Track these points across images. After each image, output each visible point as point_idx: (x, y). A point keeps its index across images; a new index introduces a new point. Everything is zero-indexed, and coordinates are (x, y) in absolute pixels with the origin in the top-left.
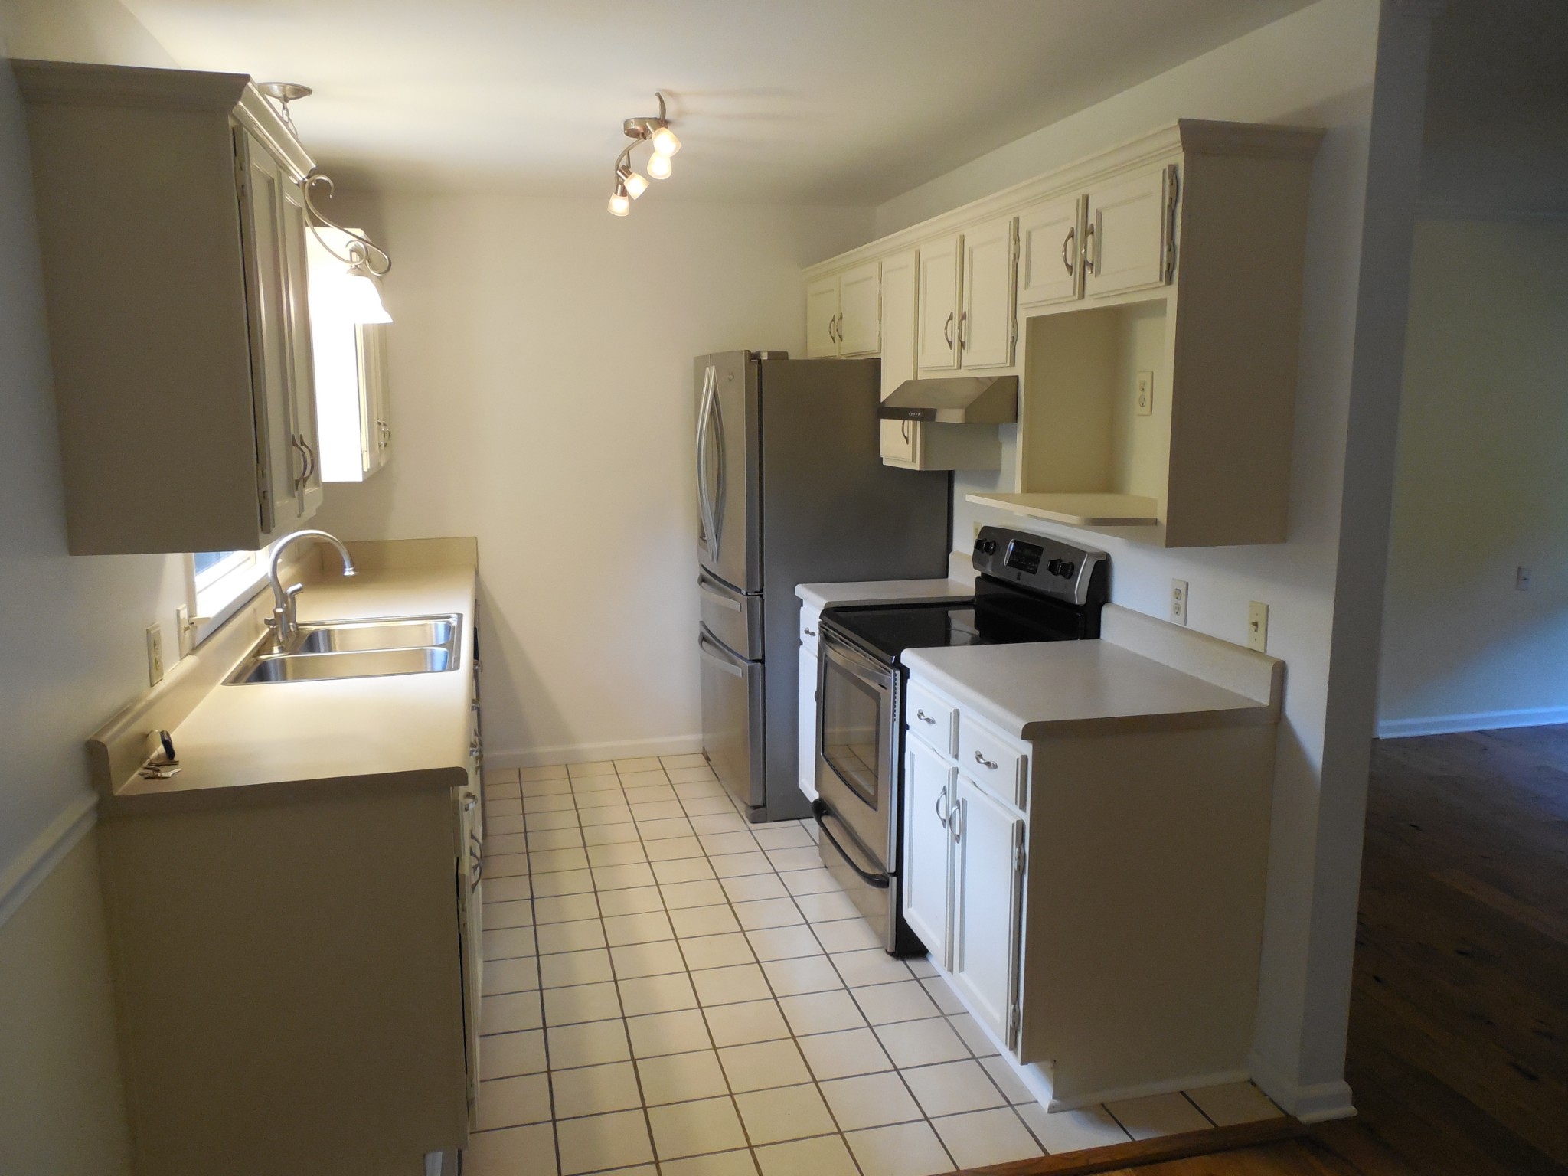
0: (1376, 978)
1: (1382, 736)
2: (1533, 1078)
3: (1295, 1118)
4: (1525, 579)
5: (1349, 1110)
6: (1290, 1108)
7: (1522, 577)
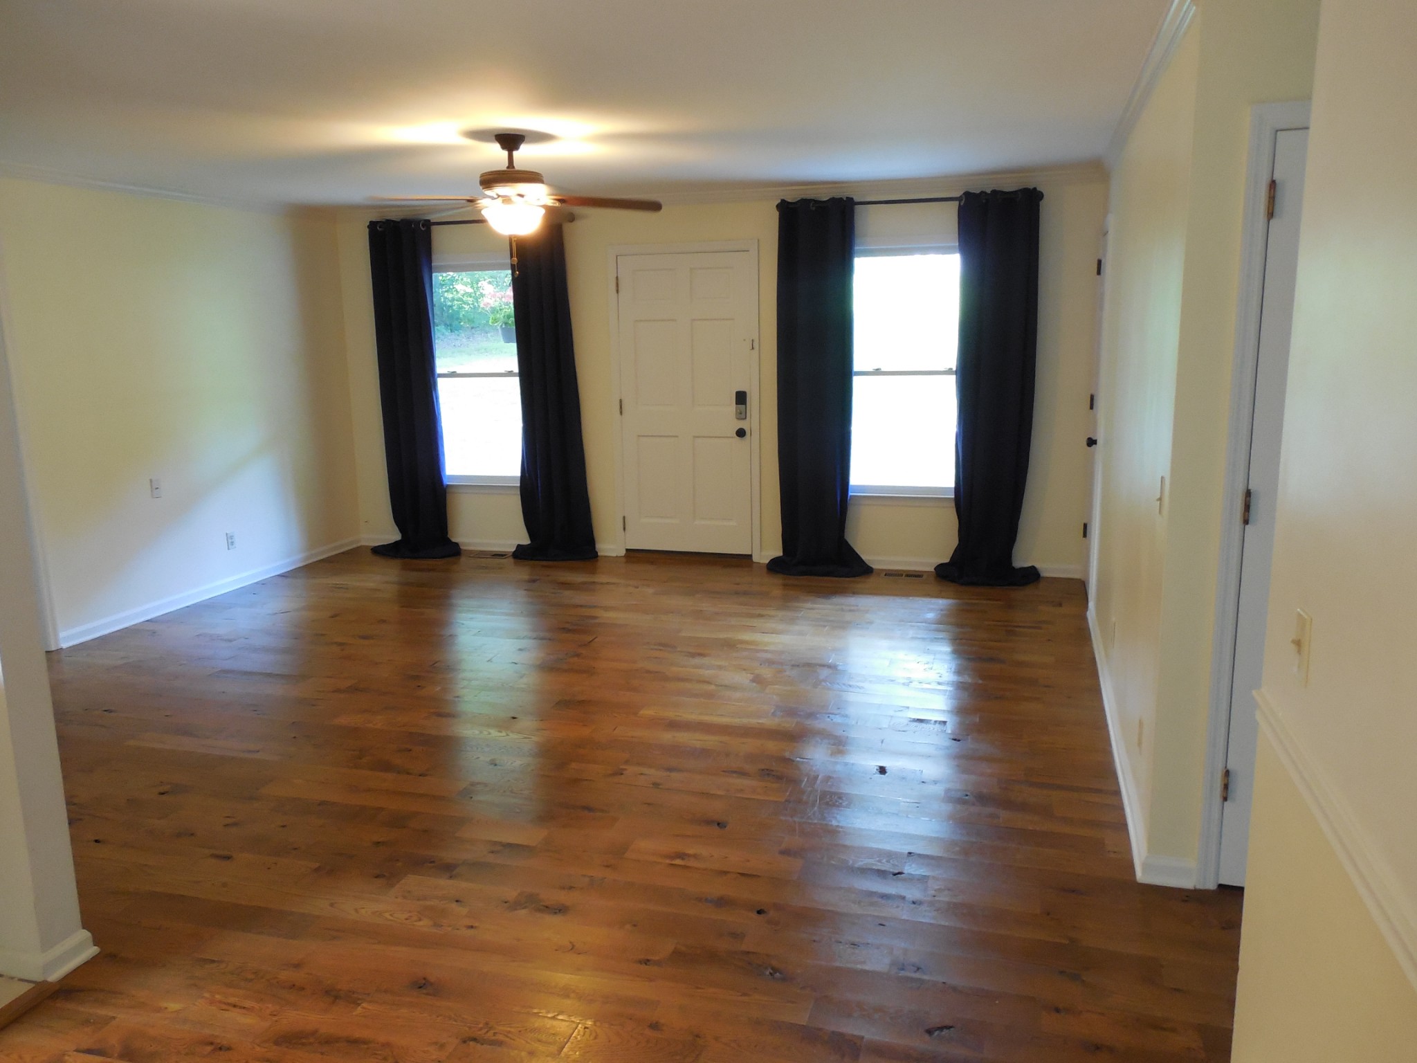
0: (97, 841)
1: (65, 645)
2: (228, 858)
3: (46, 981)
4: (157, 488)
5: (93, 950)
6: (38, 977)
7: (154, 488)
